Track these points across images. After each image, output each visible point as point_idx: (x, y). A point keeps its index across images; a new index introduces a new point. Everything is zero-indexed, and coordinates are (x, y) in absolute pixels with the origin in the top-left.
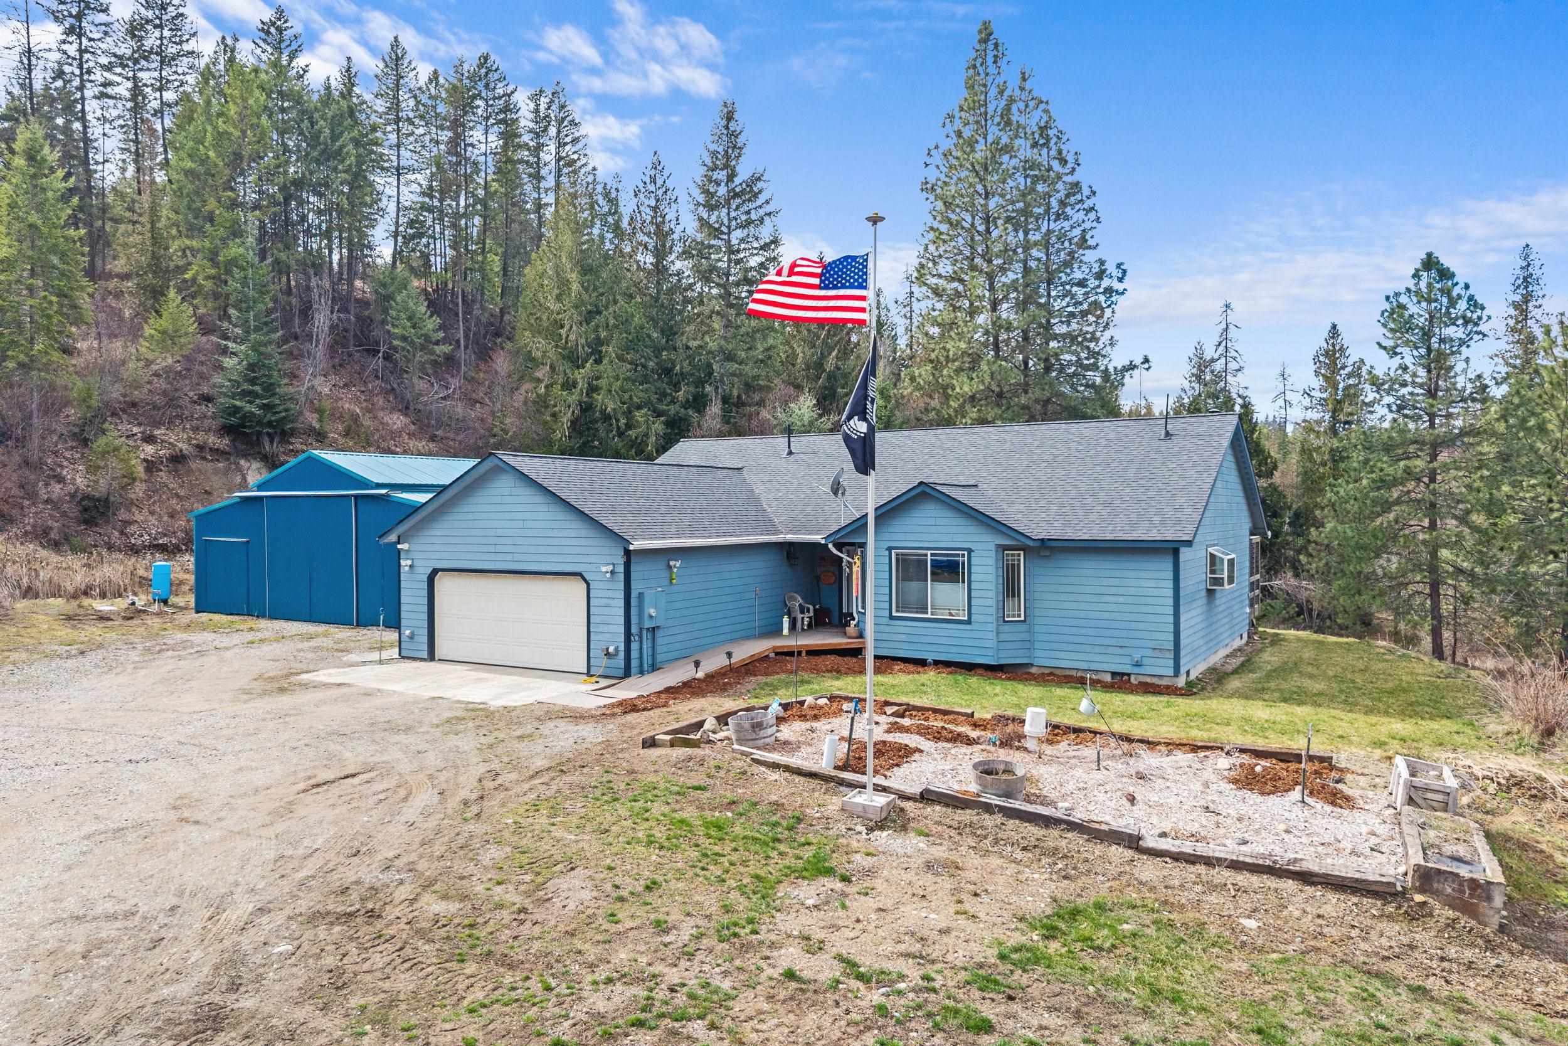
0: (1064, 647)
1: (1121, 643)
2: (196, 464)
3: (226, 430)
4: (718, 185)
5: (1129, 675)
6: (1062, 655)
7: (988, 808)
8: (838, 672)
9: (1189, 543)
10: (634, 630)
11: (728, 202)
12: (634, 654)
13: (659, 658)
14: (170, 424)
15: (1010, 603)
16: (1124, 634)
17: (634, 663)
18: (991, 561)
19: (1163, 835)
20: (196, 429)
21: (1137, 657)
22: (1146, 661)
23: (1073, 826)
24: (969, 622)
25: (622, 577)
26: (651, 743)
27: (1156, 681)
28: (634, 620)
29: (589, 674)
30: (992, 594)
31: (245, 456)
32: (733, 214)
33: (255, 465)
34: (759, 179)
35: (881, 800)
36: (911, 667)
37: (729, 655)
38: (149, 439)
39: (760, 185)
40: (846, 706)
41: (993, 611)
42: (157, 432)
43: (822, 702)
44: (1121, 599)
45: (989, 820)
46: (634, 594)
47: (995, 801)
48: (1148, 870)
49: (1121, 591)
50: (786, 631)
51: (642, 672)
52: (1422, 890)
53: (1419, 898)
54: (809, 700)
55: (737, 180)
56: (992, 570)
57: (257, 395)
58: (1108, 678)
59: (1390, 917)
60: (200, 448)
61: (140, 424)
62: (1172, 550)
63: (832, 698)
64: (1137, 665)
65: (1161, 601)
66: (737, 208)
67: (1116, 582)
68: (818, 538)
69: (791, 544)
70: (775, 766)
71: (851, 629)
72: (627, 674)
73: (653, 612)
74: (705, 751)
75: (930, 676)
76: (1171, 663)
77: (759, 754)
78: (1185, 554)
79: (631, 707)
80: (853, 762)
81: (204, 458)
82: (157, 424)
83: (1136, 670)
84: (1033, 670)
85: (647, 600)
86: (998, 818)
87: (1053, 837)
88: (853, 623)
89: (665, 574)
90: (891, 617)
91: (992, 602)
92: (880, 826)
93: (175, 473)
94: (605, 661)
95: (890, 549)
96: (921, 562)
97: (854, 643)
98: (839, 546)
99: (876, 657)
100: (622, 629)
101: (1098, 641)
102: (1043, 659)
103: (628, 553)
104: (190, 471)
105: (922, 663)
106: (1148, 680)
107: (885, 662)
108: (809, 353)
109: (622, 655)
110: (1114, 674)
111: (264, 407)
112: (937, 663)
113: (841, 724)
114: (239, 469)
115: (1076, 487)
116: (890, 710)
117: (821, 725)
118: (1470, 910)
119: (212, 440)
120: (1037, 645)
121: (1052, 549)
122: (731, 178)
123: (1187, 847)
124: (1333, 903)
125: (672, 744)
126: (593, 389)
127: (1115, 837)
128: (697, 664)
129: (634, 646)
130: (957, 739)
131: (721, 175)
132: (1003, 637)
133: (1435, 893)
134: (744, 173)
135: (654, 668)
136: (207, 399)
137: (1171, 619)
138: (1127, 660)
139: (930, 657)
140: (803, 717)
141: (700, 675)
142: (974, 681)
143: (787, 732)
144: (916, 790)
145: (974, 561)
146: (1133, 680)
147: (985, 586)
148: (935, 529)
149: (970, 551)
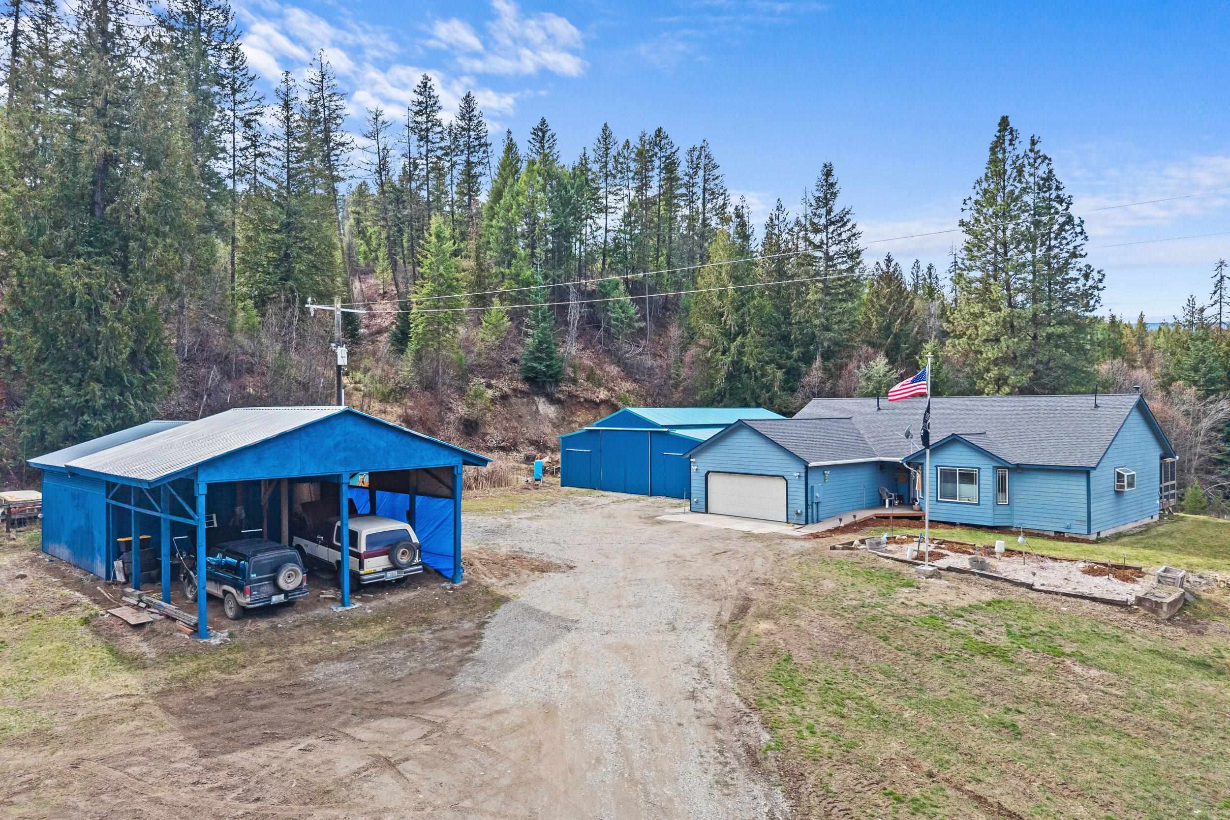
0: (1029, 518)
1: (1060, 517)
2: (513, 400)
3: (527, 379)
4: (820, 217)
5: (1063, 533)
6: (1028, 522)
7: (974, 573)
8: (909, 527)
9: (1094, 468)
10: (810, 503)
11: (826, 227)
12: (810, 514)
13: (820, 516)
14: (499, 378)
15: (1000, 496)
16: (1061, 512)
17: (810, 518)
18: (991, 474)
19: (1043, 585)
20: (511, 379)
21: (1068, 523)
22: (1072, 526)
23: (1006, 580)
24: (979, 504)
25: (804, 479)
26: (833, 548)
27: (1078, 536)
28: (809, 498)
29: (787, 522)
30: (991, 491)
31: (537, 395)
32: (830, 236)
33: (542, 400)
34: (848, 213)
35: (931, 569)
36: (947, 526)
37: (855, 516)
38: (489, 386)
39: (848, 217)
40: (915, 539)
41: (991, 499)
42: (492, 382)
43: (904, 537)
44: (1059, 495)
45: (972, 577)
46: (809, 487)
47: (976, 571)
48: (1033, 595)
49: (1060, 491)
50: (887, 506)
51: (813, 522)
52: (1137, 605)
53: (1136, 607)
54: (898, 536)
55: (833, 214)
56: (991, 478)
57: (543, 359)
58: (1053, 534)
59: (1122, 612)
60: (515, 390)
61: (483, 378)
62: (1086, 472)
63: (908, 536)
64: (1068, 528)
65: (1080, 496)
66: (832, 233)
67: (1056, 486)
68: (898, 459)
69: (882, 462)
70: (887, 558)
71: (916, 506)
72: (807, 523)
73: (817, 495)
74: (855, 552)
75: (957, 530)
76: (1086, 527)
77: (880, 553)
78: (1093, 474)
79: (816, 536)
80: (921, 557)
81: (516, 396)
82: (492, 377)
83: (1067, 530)
84: (1014, 529)
85: (815, 489)
86: (977, 577)
87: (998, 583)
88: (917, 503)
89: (822, 477)
90: (937, 501)
91: (991, 495)
92: (931, 577)
93: (503, 406)
94: (795, 517)
95: (937, 467)
96: (953, 474)
97: (918, 514)
98: (908, 464)
99: (930, 521)
100: (804, 502)
101: (1047, 515)
102: (1016, 523)
103: (807, 468)
104: (510, 405)
105: (954, 524)
106: (1074, 536)
107: (934, 523)
108: (880, 319)
109: (804, 514)
110: (1056, 532)
111: (547, 366)
112: (961, 524)
113: (915, 546)
114: (534, 402)
115: (1039, 435)
116: (935, 542)
117: (905, 546)
118: (1154, 611)
119: (520, 386)
120: (1015, 517)
121: (1023, 469)
122: (829, 212)
123: (1051, 589)
124: (1101, 607)
125: (843, 549)
126: (740, 353)
127: (1022, 584)
128: (841, 520)
129: (810, 510)
130: (964, 552)
131: (823, 211)
132: (996, 512)
133: (1143, 606)
134: (837, 209)
135: (818, 521)
136: (514, 361)
137: (1086, 506)
138: (1063, 525)
139: (958, 522)
140: (896, 543)
141: (842, 525)
142: (980, 533)
143: (889, 547)
144: (945, 567)
145: (981, 474)
146: (1066, 535)
147: (987, 486)
148: (961, 457)
149: (979, 469)
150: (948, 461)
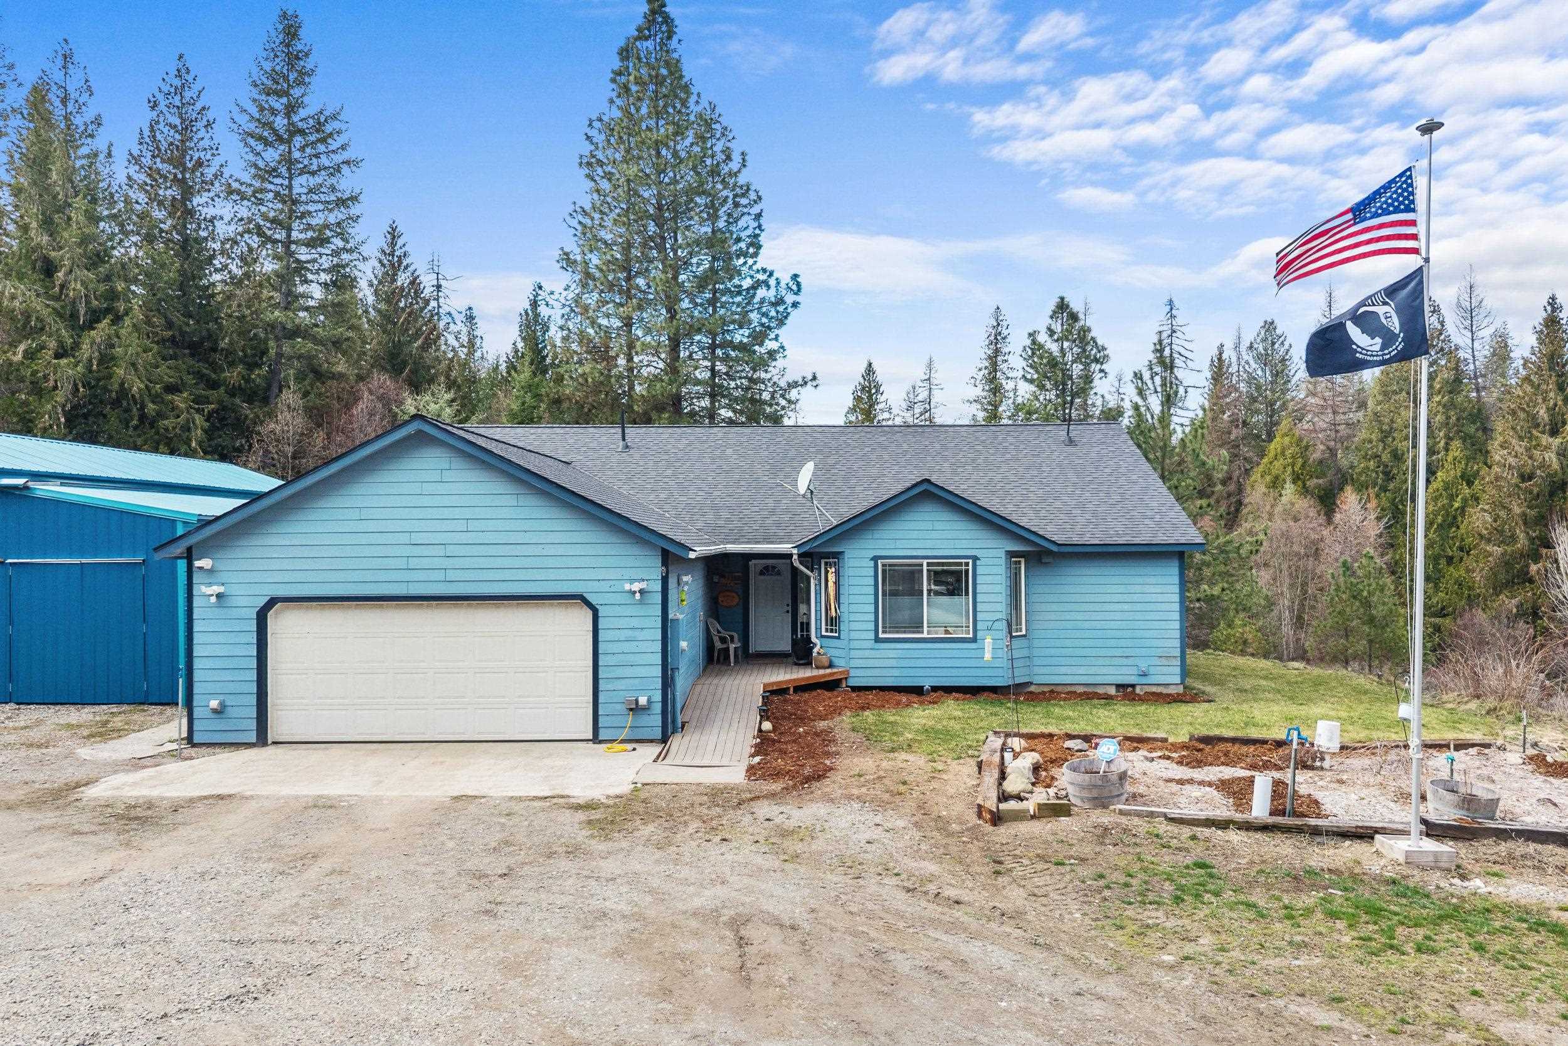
0: (1063, 661)
1: (1128, 652)
5: (1133, 686)
6: (1063, 670)
10: (669, 671)
12: (670, 705)
15: (1014, 617)
16: (1129, 643)
17: (670, 719)
18: (1000, 570)
21: (1143, 666)
22: (1151, 670)
24: (974, 640)
25: (657, 598)
27: (1165, 691)
28: (669, 657)
29: (596, 739)
30: (1001, 607)
36: (903, 697)
39: (334, 124)
41: (1000, 625)
44: (1126, 607)
46: (670, 621)
49: (1126, 598)
51: (676, 730)
55: (301, 114)
56: (1001, 579)
58: (1112, 691)
62: (1178, 554)
64: (1143, 674)
65: (1165, 606)
68: (781, 548)
71: (818, 658)
72: (666, 734)
76: (1178, 670)
83: (1144, 680)
84: (1032, 688)
85: (680, 628)
88: (815, 650)
90: (877, 640)
91: (1000, 616)
94: (625, 719)
95: (875, 559)
96: (916, 573)
97: (826, 674)
98: (805, 558)
100: (657, 671)
101: (1102, 652)
102: (1044, 675)
103: (667, 563)
105: (916, 690)
106: (1154, 689)
109: (657, 708)
110: (1119, 686)
112: (935, 689)
120: (1037, 661)
121: (1056, 554)
122: (292, 108)
129: (670, 695)
134: (310, 106)
135: (680, 722)
137: (1177, 625)
138: (1132, 671)
139: (927, 684)
145: (979, 570)
146: (1138, 690)
147: (992, 598)
148: (934, 535)
149: (975, 559)
150: (899, 544)
